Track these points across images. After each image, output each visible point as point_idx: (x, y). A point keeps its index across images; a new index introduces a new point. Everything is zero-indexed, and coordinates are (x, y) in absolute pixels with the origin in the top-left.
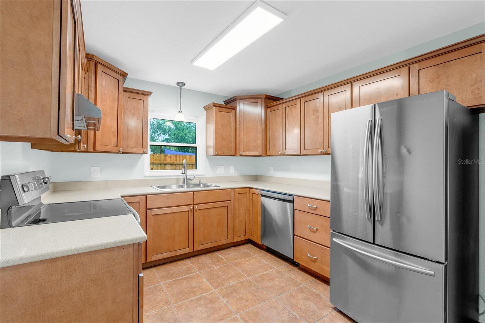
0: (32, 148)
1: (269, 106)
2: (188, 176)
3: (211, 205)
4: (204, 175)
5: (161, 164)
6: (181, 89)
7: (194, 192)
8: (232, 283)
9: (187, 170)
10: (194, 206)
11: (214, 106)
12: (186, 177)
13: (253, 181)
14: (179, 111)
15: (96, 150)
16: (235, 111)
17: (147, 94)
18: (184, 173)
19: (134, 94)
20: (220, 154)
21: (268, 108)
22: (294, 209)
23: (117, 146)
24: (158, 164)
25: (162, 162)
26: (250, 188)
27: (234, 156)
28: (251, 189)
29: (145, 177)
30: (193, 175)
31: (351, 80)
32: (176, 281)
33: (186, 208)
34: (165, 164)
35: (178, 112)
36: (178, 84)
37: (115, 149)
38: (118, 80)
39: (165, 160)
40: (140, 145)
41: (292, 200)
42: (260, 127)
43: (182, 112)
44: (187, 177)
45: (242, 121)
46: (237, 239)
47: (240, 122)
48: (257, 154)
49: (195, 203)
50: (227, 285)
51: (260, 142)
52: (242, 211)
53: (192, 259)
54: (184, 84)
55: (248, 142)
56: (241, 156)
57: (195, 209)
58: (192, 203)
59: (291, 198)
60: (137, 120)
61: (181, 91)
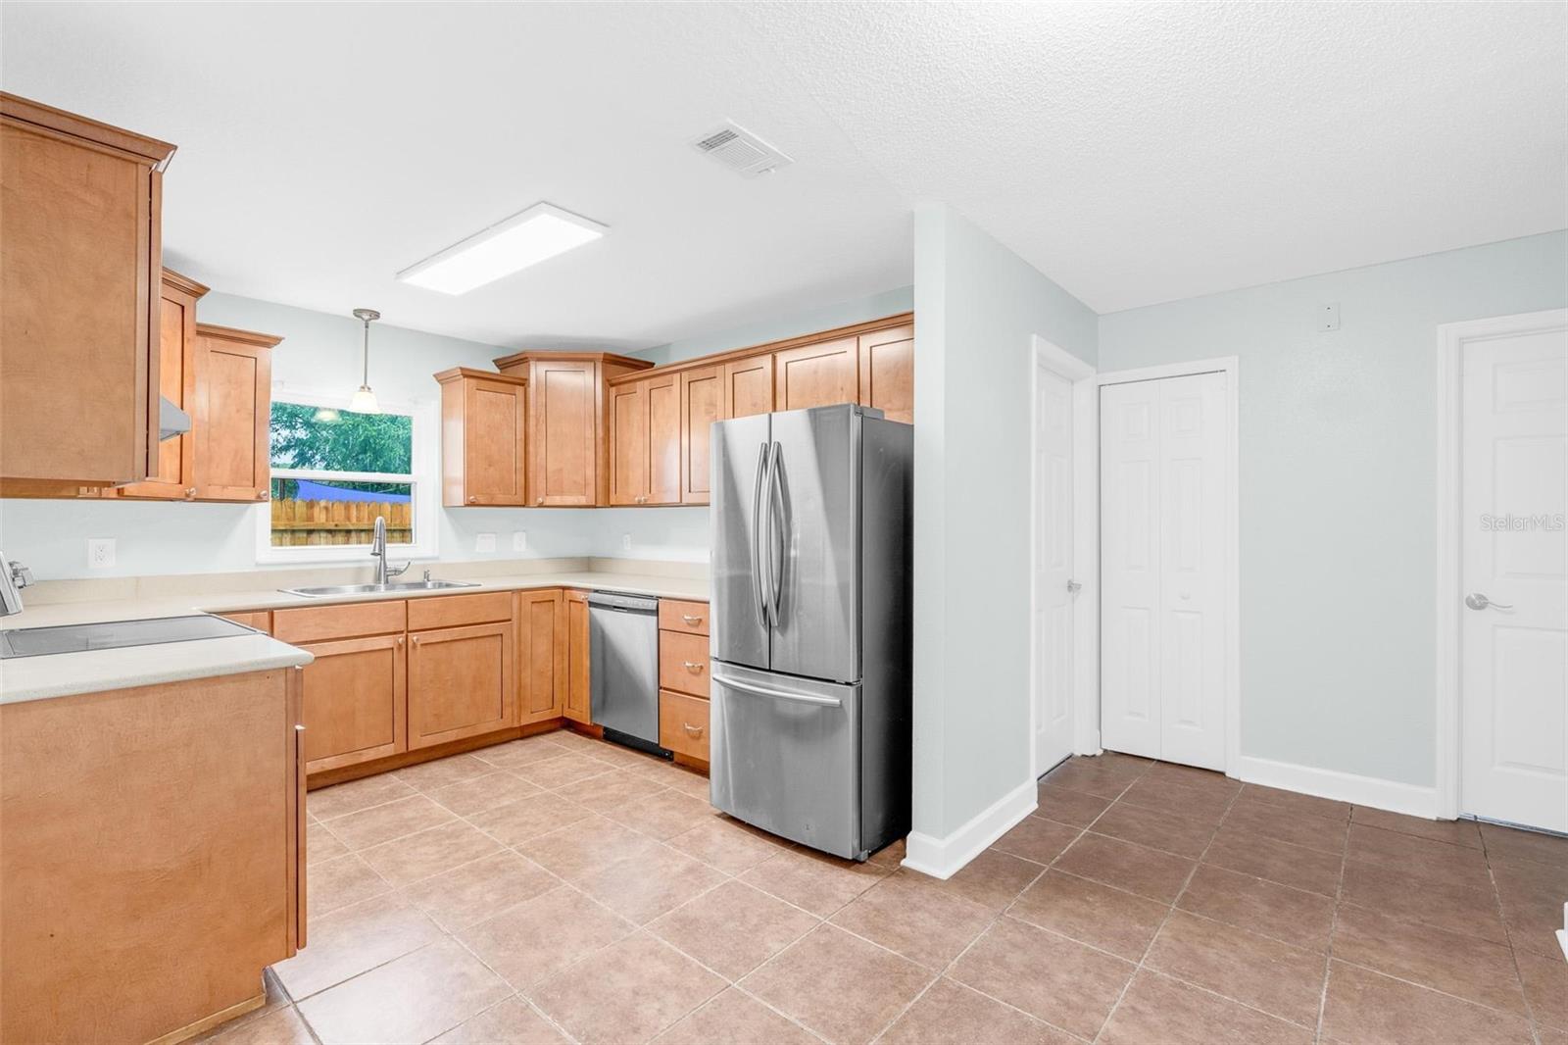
1: (614, 382)
2: (389, 560)
3: (456, 633)
4: (437, 558)
5: (293, 532)
6: (367, 327)
7: (406, 600)
8: (506, 803)
9: (387, 545)
10: (407, 636)
11: (465, 376)
12: (385, 563)
13: (582, 572)
14: (363, 388)
15: (126, 493)
16: (525, 389)
17: (267, 342)
18: (377, 551)
19: (229, 343)
20: (482, 503)
21: (612, 385)
22: (659, 630)
23: (181, 483)
25: (299, 524)
26: (564, 588)
27: (524, 506)
28: (567, 591)
29: (257, 565)
30: (404, 559)
31: (773, 347)
33: (385, 642)
34: (310, 532)
35: (359, 388)
36: (358, 313)
37: (176, 490)
38: (183, 307)
39: (310, 518)
40: (248, 480)
41: (654, 608)
42: (590, 433)
43: (369, 389)
44: (388, 563)
45: (543, 418)
46: (527, 720)
47: (537, 420)
48: (583, 501)
49: (410, 629)
50: (492, 806)
51: (590, 472)
52: (543, 647)
53: (403, 771)
54: (377, 315)
55: (561, 470)
56: (541, 506)
57: (410, 644)
58: (403, 628)
59: (651, 605)
60: (238, 411)
61: (366, 332)
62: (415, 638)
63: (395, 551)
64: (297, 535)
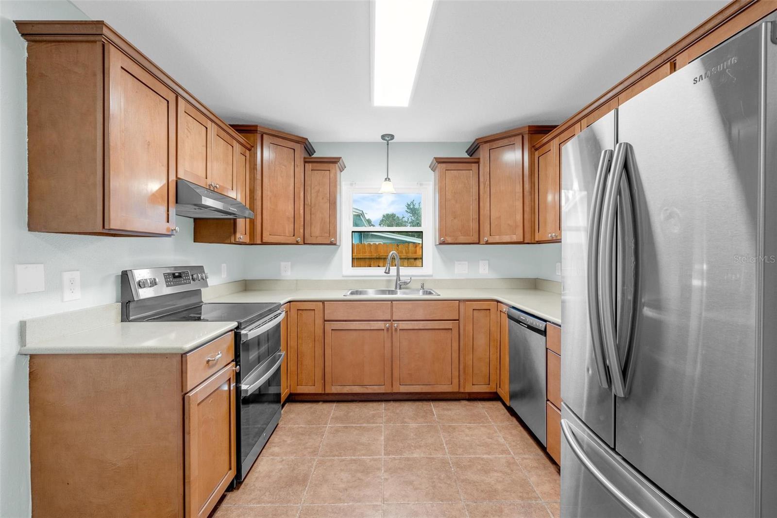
0: (194, 242)
1: (537, 146)
2: (403, 276)
3: (421, 325)
4: (432, 276)
5: (408, 259)
6: (388, 145)
7: (392, 301)
8: (415, 455)
9: (400, 268)
10: (392, 323)
11: (439, 162)
12: (399, 278)
14: (386, 179)
15: (264, 241)
16: (479, 165)
17: (335, 161)
18: (387, 272)
19: (319, 165)
20: (450, 242)
21: (536, 150)
22: (547, 349)
23: (294, 236)
24: (405, 258)
25: (411, 255)
26: (498, 302)
27: (478, 243)
28: (499, 304)
30: (408, 276)
31: (670, 53)
32: (346, 427)
34: (415, 259)
35: (384, 180)
36: (383, 137)
37: (292, 239)
38: (294, 150)
39: (416, 252)
40: (327, 233)
41: (543, 329)
42: (519, 189)
43: (389, 179)
44: (401, 278)
45: (488, 182)
46: (470, 389)
47: (485, 184)
48: (515, 238)
49: (393, 319)
50: (406, 455)
51: (519, 217)
52: (481, 340)
54: (392, 137)
55: (500, 217)
56: (487, 243)
57: (394, 328)
59: (541, 325)
60: (323, 198)
61: (388, 147)
62: (396, 325)
63: (406, 272)
64: (410, 260)
